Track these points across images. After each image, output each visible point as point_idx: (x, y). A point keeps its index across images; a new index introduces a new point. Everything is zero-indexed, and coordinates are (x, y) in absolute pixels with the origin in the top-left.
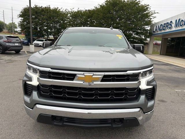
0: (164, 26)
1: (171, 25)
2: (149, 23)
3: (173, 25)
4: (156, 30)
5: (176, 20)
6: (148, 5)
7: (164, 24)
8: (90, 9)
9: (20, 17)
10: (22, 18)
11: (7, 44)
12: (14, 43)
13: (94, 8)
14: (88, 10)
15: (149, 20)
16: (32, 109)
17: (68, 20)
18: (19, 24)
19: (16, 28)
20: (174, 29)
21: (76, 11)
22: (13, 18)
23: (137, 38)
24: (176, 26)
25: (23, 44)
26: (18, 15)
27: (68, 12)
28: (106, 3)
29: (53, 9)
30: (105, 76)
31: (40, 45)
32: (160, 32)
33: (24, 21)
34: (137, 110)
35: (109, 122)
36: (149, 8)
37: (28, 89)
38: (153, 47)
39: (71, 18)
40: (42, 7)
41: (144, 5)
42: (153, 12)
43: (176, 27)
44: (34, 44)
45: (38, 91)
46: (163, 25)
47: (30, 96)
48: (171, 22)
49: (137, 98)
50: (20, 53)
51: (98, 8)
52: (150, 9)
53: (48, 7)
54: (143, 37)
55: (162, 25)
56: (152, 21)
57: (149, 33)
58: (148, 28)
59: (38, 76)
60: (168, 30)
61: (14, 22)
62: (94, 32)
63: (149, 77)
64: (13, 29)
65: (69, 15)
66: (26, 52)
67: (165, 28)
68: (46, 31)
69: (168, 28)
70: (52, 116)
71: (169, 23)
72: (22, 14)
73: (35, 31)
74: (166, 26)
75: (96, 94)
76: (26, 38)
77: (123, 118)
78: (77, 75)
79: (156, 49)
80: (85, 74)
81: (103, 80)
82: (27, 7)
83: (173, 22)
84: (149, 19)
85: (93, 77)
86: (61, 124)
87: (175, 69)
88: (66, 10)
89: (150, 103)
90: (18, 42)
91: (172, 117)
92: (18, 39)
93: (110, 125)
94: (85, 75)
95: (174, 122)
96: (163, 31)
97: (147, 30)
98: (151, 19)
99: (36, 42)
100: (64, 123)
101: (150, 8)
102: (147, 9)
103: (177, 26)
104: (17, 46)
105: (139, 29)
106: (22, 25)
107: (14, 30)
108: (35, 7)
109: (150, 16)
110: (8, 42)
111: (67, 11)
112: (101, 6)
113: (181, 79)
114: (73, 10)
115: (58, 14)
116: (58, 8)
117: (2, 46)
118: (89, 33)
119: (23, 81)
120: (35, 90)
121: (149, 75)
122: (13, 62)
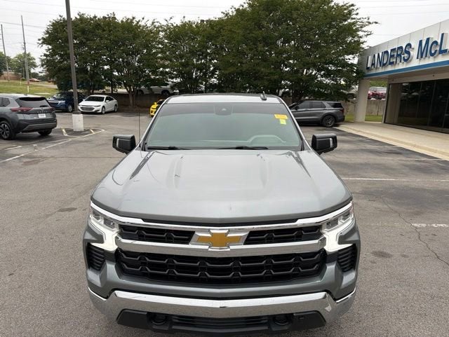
0: (392, 56)
1: (409, 53)
2: (355, 48)
3: (414, 53)
4: (373, 64)
5: (421, 42)
6: (353, 5)
7: (392, 50)
8: (212, 19)
9: (43, 43)
10: (50, 47)
11: (21, 117)
12: (36, 113)
13: (221, 16)
14: (207, 21)
15: (355, 41)
16: (107, 298)
17: (160, 46)
18: (42, 60)
19: (34, 66)
20: (415, 62)
21: (179, 23)
22: (25, 43)
23: (327, 85)
24: (421, 55)
25: (55, 109)
26: (39, 40)
27: (158, 28)
28: (249, 4)
29: (122, 21)
30: (252, 233)
31: (96, 111)
32: (383, 71)
33: (53, 53)
34: (321, 295)
35: (262, 322)
36: (355, 12)
37: (94, 258)
38: (368, 104)
39: (166, 41)
40: (95, 17)
41: (343, 6)
42: (366, 20)
43: (419, 57)
44: (81, 108)
45: (116, 262)
46: (389, 52)
47: (99, 270)
48: (409, 45)
49: (320, 271)
50: (51, 134)
51: (231, 14)
52: (357, 14)
53: (109, 18)
54: (343, 83)
55: (387, 52)
56: (362, 43)
57: (357, 72)
58: (353, 60)
59: (116, 235)
60: (401, 66)
61: (27, 53)
62: (224, 109)
63: (344, 226)
64: (27, 68)
65: (162, 34)
66: (64, 130)
67: (395, 60)
68: (108, 74)
69: (402, 61)
70: (149, 313)
71: (404, 47)
72: (47, 35)
73: (82, 76)
74: (398, 55)
75: (235, 268)
76: (62, 94)
77: (292, 314)
78: (196, 233)
79: (374, 109)
80: (212, 231)
81: (248, 241)
82: (59, 18)
83: (413, 47)
84: (356, 39)
85: (229, 235)
86: (166, 328)
87: (418, 164)
88: (153, 23)
89: (348, 278)
90: (45, 110)
91: (400, 295)
92: (44, 102)
93: (266, 328)
94: (212, 234)
95: (404, 307)
96: (390, 68)
97: (352, 64)
98: (361, 37)
99: (84, 103)
100: (174, 327)
101: (357, 11)
102: (350, 13)
103: (424, 56)
104: (43, 121)
105: (331, 63)
106: (48, 63)
107: (29, 71)
108: (78, 17)
109: (357, 30)
110: (23, 112)
111: (157, 24)
112: (238, 10)
113: (429, 191)
114: (172, 21)
115: (135, 34)
116: (134, 18)
117: (8, 122)
118: (214, 114)
119: (85, 240)
120: (111, 261)
121: (343, 221)
122: (39, 161)
